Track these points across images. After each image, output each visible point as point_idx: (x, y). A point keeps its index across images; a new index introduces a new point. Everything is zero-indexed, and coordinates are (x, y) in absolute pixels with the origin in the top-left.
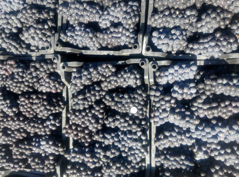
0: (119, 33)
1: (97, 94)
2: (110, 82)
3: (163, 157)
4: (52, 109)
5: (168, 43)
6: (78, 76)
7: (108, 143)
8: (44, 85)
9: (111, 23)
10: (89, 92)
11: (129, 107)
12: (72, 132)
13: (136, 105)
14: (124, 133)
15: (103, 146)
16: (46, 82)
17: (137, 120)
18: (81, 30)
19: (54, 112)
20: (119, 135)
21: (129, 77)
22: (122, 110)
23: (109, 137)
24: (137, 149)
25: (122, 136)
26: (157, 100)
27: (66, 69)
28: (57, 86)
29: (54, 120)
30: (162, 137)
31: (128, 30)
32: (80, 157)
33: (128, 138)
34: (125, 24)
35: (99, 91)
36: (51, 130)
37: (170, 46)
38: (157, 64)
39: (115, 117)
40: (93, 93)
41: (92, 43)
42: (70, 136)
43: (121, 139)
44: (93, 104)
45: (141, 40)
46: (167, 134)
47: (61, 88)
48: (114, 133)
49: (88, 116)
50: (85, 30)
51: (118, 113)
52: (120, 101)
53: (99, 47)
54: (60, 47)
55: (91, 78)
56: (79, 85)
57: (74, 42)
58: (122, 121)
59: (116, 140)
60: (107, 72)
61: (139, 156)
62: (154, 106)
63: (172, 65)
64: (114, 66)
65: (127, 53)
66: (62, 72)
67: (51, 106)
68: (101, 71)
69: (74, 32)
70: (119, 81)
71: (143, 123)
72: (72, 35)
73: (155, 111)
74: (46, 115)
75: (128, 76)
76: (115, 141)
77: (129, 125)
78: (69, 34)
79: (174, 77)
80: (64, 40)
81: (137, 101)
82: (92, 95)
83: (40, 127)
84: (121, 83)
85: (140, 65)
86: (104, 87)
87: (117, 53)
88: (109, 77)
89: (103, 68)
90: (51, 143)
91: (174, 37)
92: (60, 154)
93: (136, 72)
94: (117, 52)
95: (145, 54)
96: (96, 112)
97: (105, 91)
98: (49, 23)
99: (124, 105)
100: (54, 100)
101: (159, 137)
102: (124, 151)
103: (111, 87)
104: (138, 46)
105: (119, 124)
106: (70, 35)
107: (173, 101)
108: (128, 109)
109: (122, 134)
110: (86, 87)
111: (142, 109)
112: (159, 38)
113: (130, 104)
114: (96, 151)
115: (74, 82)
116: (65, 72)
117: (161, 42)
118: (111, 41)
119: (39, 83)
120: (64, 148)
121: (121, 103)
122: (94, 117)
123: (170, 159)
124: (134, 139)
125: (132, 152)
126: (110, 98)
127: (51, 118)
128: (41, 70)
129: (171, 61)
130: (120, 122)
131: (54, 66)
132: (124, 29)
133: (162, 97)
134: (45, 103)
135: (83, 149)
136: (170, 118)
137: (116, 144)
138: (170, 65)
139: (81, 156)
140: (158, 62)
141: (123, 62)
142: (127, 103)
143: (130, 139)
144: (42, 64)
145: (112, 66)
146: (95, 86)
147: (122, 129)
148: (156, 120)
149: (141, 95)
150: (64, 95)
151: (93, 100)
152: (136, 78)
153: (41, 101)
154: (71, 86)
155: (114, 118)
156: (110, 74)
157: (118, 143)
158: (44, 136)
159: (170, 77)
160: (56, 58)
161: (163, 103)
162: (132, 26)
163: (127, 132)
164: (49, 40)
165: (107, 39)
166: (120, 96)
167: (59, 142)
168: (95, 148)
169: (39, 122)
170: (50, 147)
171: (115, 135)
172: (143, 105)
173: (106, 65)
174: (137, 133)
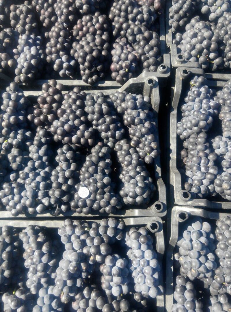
0: (207, 168)
1: (109, 133)
2: (128, 153)
3: (7, 240)
4: (86, 64)
5: (192, 249)
6: (138, 104)
7: (31, 151)
8: (122, 52)
9: (221, 155)
10: (113, 122)
11: (89, 184)
12: (49, 95)
13: (92, 196)
14: (47, 177)
15: (28, 143)
16: (127, 55)
17: (68, 198)
18: (210, 107)
19: (81, 66)
20: (44, 169)
21: (136, 185)
22: (84, 173)
23: (41, 152)
24: (21, 197)
25: (42, 174)
26: (101, 230)
27: (147, 85)
28: (121, 72)
29: (69, 68)
30: (39, 240)
31: (212, 182)
32: (10, 107)
33: (39, 183)
34: (221, 177)
35: (113, 136)
36: (53, 62)
37: (187, 253)
38: (159, 231)
39: (74, 162)
40: (111, 126)
41: (189, 125)
42: (43, 91)
43: (37, 171)
44: (94, 127)
45: (197, 204)
46: (44, 249)
47: (118, 78)
48: (47, 161)
49: (74, 120)
50: (210, 114)
51: (79, 166)
52: (99, 170)
53: (181, 136)
54: (182, 76)
55: (134, 124)
56: (123, 105)
57: (191, 98)
58: (67, 174)
59: (37, 164)
60: (143, 149)
61: (9, 201)
62: (90, 227)
63: (156, 256)
64: (153, 160)
65: (176, 181)
66: (143, 79)
67: (91, 62)
68: (146, 140)
69: (206, 97)
70: (130, 168)
71: (63, 207)
72: (202, 95)
73: (83, 228)
74: (76, 55)
75: (138, 183)
76: (34, 162)
77: (60, 185)
78: (202, 90)
79: (138, 259)
80: (192, 83)
81: (98, 197)
82: (107, 125)
83: (58, 46)
84: (127, 171)
85: (157, 203)
86: (120, 144)
87: (173, 164)
88: (137, 152)
89: (150, 143)
90: (33, 62)
91: (202, 259)
92: (16, 75)
93: (145, 196)
94: (175, 165)
95: (174, 211)
96: (81, 131)
97: (114, 147)
98: (217, 60)
99: (92, 176)
100: (99, 67)
101: (40, 234)
102: (18, 176)
103: (120, 155)
104: (188, 199)
105: (61, 168)
106: (201, 92)
107: (98, 258)
108: (86, 182)
109: (46, 173)
110: (120, 116)
111: (85, 205)
112: (200, 234)
113: (94, 186)
114: (19, 132)
115: (128, 97)
116: (143, 84)
117: (194, 236)
118: (193, 156)
119: (126, 44)
120: (24, 82)
121: (96, 171)
122: (74, 129)
123: (4, 252)
124: (38, 192)
125: (15, 190)
126: (104, 153)
127: (72, 63)
128: (147, 48)
129: (163, 253)
130: (65, 171)
131: (152, 68)
132: (213, 177)
133: (105, 239)
134: (94, 54)
135: (22, 112)
136: (70, 254)
137: (30, 164)
138: (156, 251)
139: (12, 108)
140: (162, 232)
141: (160, 175)
142: (95, 181)
143: (37, 186)
144: (155, 49)
145: (153, 157)
146: (122, 131)
147: (53, 173)
148: (68, 230)
149: (108, 203)
150: (108, 83)
151: (99, 127)
152: (135, 196)
153: (99, 47)
154: (121, 93)
155: (71, 161)
156: (141, 154)
157: (31, 167)
158: (44, 52)
159: (137, 253)
160: (165, 70)
161: (96, 242)
162: (218, 189)
163: (48, 182)
164: (191, 60)
165: (196, 149)
166: (106, 170)
167: (34, 74)
168: (24, 130)
169: (65, 44)
170: (26, 60)
171: (44, 163)
172: (93, 206)
173: (154, 147)
174: (47, 198)
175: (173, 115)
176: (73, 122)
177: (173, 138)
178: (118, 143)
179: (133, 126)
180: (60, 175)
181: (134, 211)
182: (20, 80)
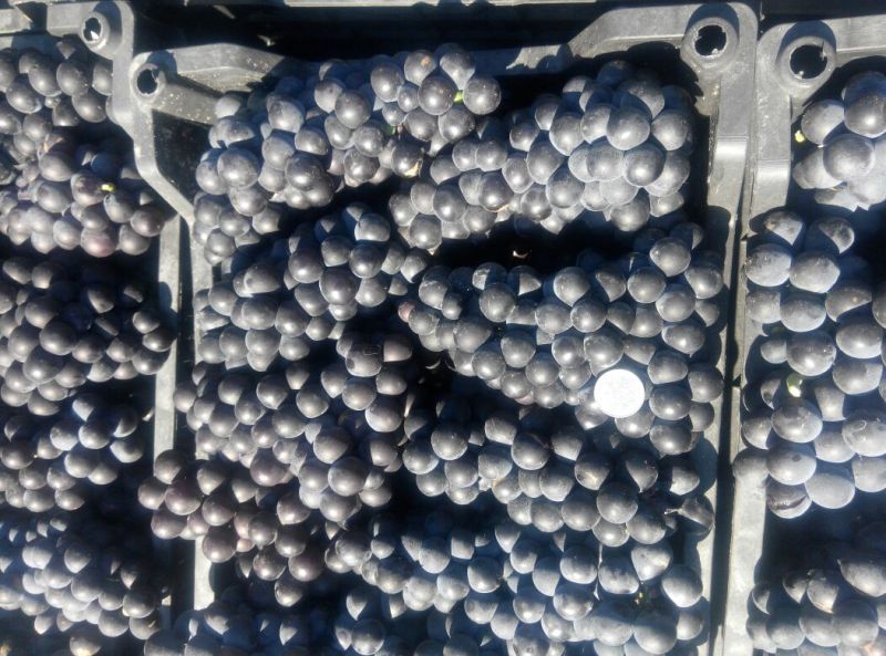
1: (362, 269)
2: (452, 188)
4: (82, 355)
6: (239, 139)
7: (426, 601)
8: (36, 205)
10: (312, 254)
11: (581, 366)
12: (199, 514)
13: (638, 356)
14: (541, 547)
15: (394, 612)
16: (46, 186)
17: (640, 466)
19: (96, 375)
20: (502, 557)
21: (597, 148)
22: (531, 386)
23: (432, 563)
25: (525, 566)
26: (804, 322)
27: (163, 98)
28: (114, 211)
29: (101, 425)
33: (565, 587)
35: (375, 252)
36: (81, 488)
38: (829, 37)
39: (480, 430)
40: (332, 259)
42: (189, 534)
43: (513, 586)
44: (336, 335)
46: (871, 584)
47: (143, 228)
48: (468, 541)
49: (302, 420)
51: (499, 406)
52: (521, 321)
55: (326, 162)
56: (243, 205)
58: (529, 461)
59: (482, 586)
60: (436, 118)
62: (783, 372)
66: (138, 117)
68: (394, 106)
70: (515, 181)
71: (680, 486)
73: (785, 405)
74: (50, 394)
75: (590, 140)
76: (473, 595)
77: (581, 498)
81: (643, 329)
82: (324, 277)
83: (12, 462)
84: (531, 196)
85: (688, 52)
86: (409, 224)
88: (447, 152)
89: (410, 87)
90: (75, 566)
92: (128, 635)
93: (654, 104)
96: (349, 391)
97: (421, 253)
99: (545, 350)
100: (97, 304)
101: (797, 595)
103: (459, 227)
105: (501, 483)
108: (573, 380)
110: (293, 221)
111: (680, 391)
113: (593, 347)
114: (344, 644)
115: (208, 182)
119: (15, 192)
121: (526, 334)
122: (340, 423)
124: (606, 595)
126: (447, 296)
127: (82, 411)
130: (516, 470)
131: (100, 83)
133: (848, 306)
134: (39, 321)
135: (264, 626)
137: (478, 616)
140: (834, 25)
141: (553, 50)
142: (571, 338)
143: (580, 594)
145: (471, 72)
146: (354, 213)
147: (523, 518)
148: (794, 474)
149: (676, 284)
151: (337, 312)
153: (21, 299)
154: (198, 213)
155: (473, 441)
156: (455, 131)
157: (492, 611)
160: (101, 20)
161: (862, 348)
163: (561, 545)
166: (522, 291)
167: (126, 565)
168: (340, 626)
169: (9, 434)
170: (67, 591)
171: (477, 554)
172: (686, 356)
173: (426, 66)
174: (635, 556)
176: (307, 421)
178: (406, 236)
179: (334, 166)
180: (532, 491)
181: (721, 163)
182: (146, 621)
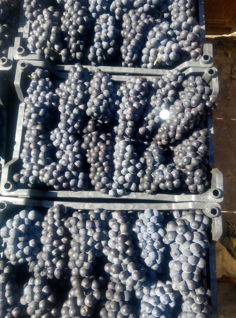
175: (22, 107)
177: (19, 130)
